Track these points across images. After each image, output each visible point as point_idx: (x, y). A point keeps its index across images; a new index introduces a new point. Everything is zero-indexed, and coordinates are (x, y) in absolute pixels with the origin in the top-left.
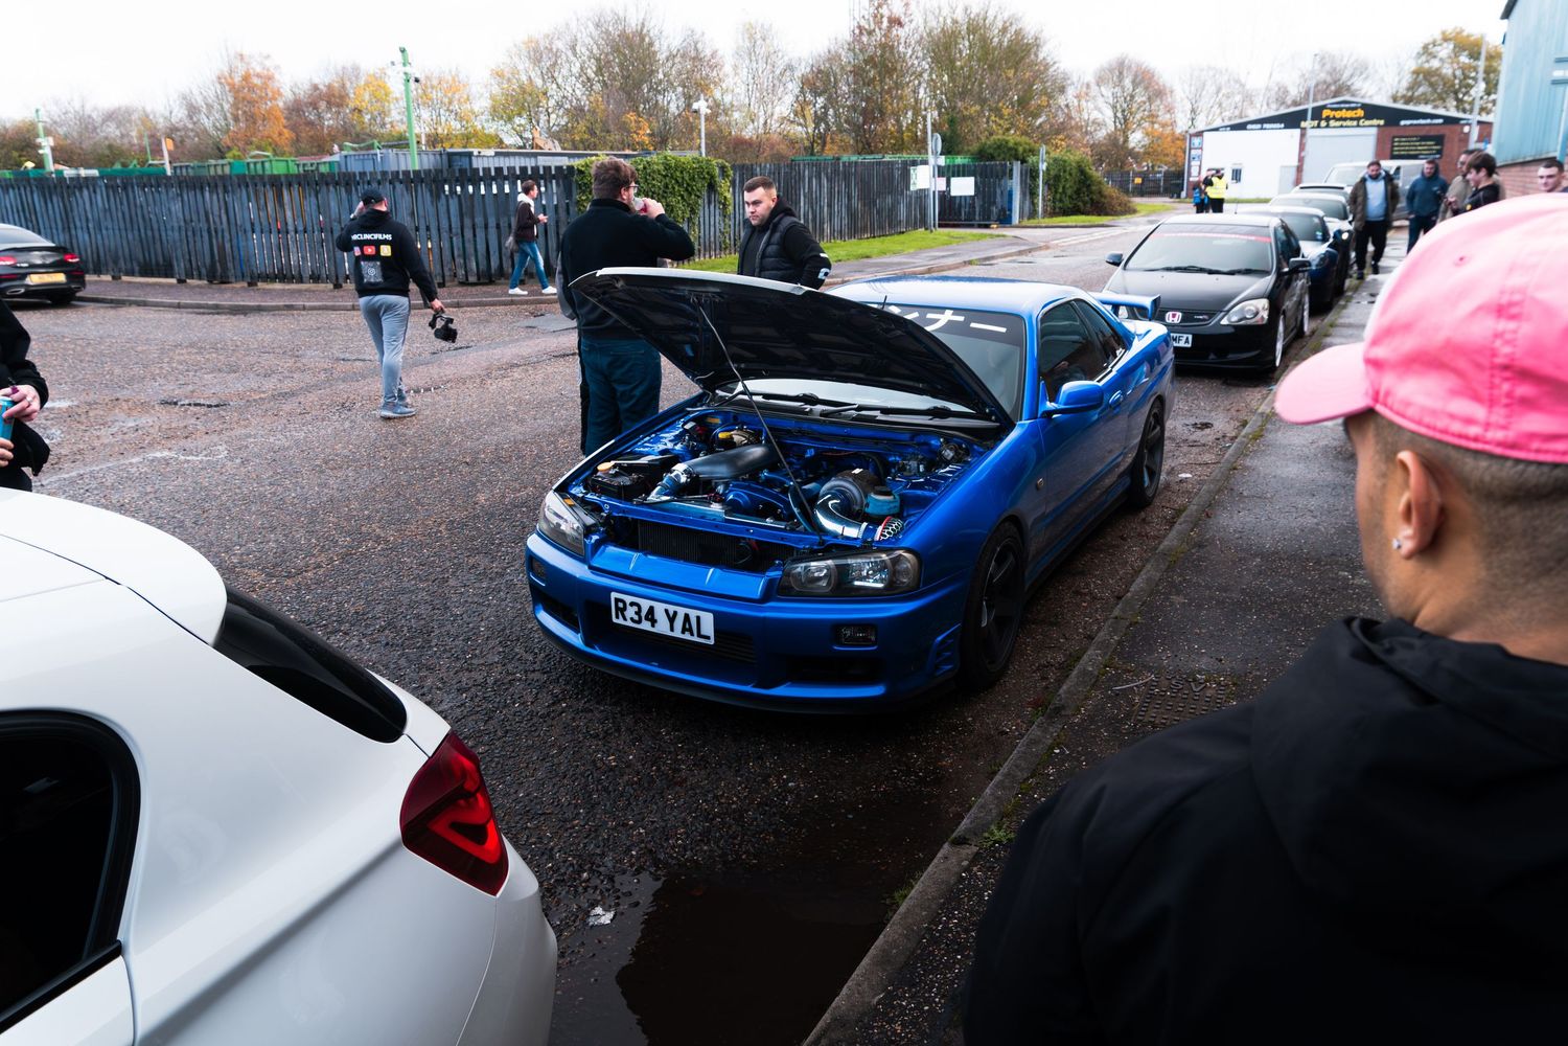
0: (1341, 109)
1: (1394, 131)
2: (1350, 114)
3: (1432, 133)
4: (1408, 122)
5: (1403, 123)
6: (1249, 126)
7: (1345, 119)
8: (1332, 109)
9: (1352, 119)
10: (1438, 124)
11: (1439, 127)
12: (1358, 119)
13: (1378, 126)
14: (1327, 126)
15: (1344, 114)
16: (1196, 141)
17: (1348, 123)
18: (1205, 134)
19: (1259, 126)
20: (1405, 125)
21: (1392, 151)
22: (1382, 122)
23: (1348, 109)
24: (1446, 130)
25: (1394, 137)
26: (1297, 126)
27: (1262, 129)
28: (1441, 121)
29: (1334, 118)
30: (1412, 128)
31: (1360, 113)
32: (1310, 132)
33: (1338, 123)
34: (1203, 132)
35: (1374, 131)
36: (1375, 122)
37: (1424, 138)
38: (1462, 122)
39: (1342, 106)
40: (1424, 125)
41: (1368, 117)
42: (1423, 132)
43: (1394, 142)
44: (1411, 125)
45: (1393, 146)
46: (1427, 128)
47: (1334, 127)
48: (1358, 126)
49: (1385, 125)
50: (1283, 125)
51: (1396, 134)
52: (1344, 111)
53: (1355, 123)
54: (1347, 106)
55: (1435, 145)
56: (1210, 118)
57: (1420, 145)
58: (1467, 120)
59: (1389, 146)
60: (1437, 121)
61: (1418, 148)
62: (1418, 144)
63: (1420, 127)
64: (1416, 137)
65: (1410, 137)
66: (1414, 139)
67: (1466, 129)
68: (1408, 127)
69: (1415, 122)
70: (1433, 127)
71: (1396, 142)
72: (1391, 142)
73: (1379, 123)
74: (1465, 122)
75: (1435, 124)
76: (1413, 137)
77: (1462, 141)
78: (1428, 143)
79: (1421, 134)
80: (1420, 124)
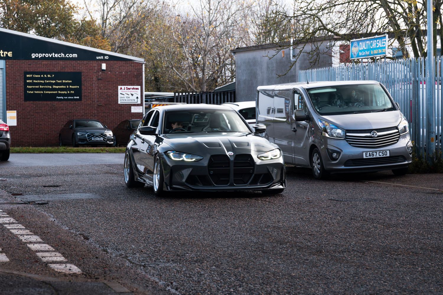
1: (24, 65)
3: (67, 70)
4: (40, 55)
5: (33, 56)
10: (73, 59)
11: (73, 62)
13: (7, 58)
20: (37, 59)
21: (26, 89)
22: (10, 54)
24: (82, 67)
25: (26, 73)
28: (75, 55)
30: (45, 62)
35: (2, 64)
36: (2, 53)
37: (59, 75)
38: (97, 58)
40: (58, 59)
42: (58, 67)
43: (26, 79)
44: (44, 58)
45: (26, 84)
46: (61, 62)
49: (14, 57)
51: (28, 71)
57: (56, 84)
58: (104, 55)
59: (22, 84)
60: (71, 56)
61: (54, 87)
62: (54, 82)
63: (54, 62)
64: (51, 74)
65: (44, 73)
66: (49, 76)
67: (104, 66)
68: (40, 61)
69: (47, 55)
70: (68, 62)
71: (29, 78)
72: (23, 79)
73: (7, 55)
74: (102, 57)
75: (69, 59)
76: (47, 73)
77: (101, 79)
78: (63, 81)
79: (55, 70)
80: (52, 58)
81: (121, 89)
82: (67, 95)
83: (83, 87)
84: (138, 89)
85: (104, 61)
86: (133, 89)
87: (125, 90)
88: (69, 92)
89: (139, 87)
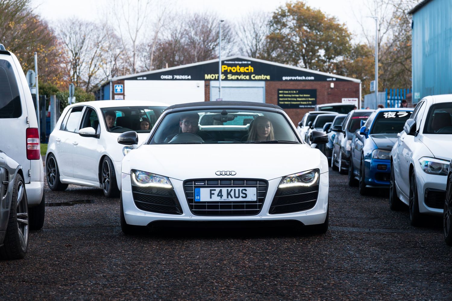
0: (235, 65)
1: (277, 85)
2: (242, 70)
3: (307, 88)
4: (289, 78)
5: (284, 78)
6: (163, 77)
7: (240, 74)
8: (229, 65)
9: (245, 74)
10: (311, 80)
11: (311, 82)
12: (250, 74)
13: (266, 80)
14: (226, 79)
15: (237, 69)
16: (118, 88)
17: (242, 77)
18: (126, 82)
19: (170, 77)
20: (286, 80)
21: (279, 101)
22: (268, 77)
23: (241, 65)
24: (317, 86)
25: (279, 90)
26: (202, 78)
27: (173, 79)
28: (312, 78)
29: (231, 72)
30: (292, 83)
31: (251, 69)
32: (213, 83)
33: (234, 77)
34: (124, 80)
35: (263, 84)
36: (263, 77)
37: (301, 92)
38: (328, 79)
39: (236, 62)
40: (300, 80)
41: (257, 73)
42: (301, 86)
43: (279, 94)
44: (291, 80)
45: (279, 97)
46: (303, 83)
47: (232, 80)
48: (250, 80)
49: (272, 79)
50: (190, 77)
51: (280, 88)
52: (238, 67)
53: (248, 77)
54: (240, 63)
55: (310, 97)
56: (92, 69)
57: (299, 97)
58: (332, 78)
59: (276, 97)
60: (310, 78)
61: (298, 99)
62: (297, 96)
63: (298, 83)
64: (296, 90)
65: (291, 90)
66: (294, 92)
67: (332, 85)
68: (289, 82)
69: (293, 78)
70: (307, 83)
71: (281, 94)
72: (277, 94)
73: (266, 78)
74: (331, 79)
75: (308, 80)
76: (293, 90)
77: (330, 94)
78: (305, 95)
79: (299, 88)
80: (297, 80)
81: (344, 100)
82: (307, 105)
83: (318, 99)
84: (356, 100)
85: (332, 81)
86: (353, 100)
87: (348, 101)
88: (308, 103)
89: (357, 99)
